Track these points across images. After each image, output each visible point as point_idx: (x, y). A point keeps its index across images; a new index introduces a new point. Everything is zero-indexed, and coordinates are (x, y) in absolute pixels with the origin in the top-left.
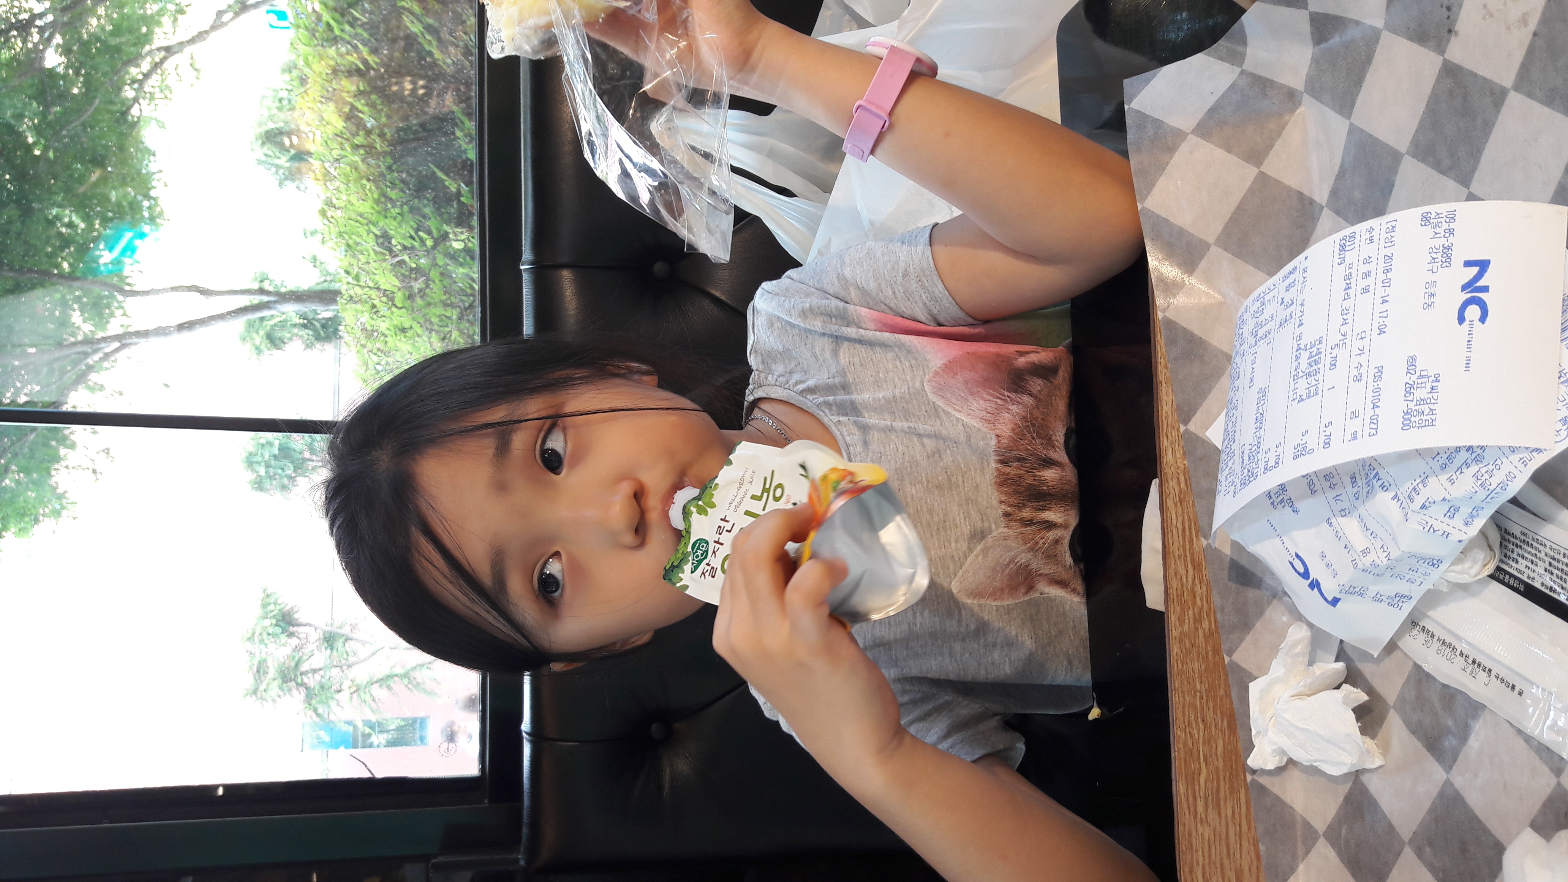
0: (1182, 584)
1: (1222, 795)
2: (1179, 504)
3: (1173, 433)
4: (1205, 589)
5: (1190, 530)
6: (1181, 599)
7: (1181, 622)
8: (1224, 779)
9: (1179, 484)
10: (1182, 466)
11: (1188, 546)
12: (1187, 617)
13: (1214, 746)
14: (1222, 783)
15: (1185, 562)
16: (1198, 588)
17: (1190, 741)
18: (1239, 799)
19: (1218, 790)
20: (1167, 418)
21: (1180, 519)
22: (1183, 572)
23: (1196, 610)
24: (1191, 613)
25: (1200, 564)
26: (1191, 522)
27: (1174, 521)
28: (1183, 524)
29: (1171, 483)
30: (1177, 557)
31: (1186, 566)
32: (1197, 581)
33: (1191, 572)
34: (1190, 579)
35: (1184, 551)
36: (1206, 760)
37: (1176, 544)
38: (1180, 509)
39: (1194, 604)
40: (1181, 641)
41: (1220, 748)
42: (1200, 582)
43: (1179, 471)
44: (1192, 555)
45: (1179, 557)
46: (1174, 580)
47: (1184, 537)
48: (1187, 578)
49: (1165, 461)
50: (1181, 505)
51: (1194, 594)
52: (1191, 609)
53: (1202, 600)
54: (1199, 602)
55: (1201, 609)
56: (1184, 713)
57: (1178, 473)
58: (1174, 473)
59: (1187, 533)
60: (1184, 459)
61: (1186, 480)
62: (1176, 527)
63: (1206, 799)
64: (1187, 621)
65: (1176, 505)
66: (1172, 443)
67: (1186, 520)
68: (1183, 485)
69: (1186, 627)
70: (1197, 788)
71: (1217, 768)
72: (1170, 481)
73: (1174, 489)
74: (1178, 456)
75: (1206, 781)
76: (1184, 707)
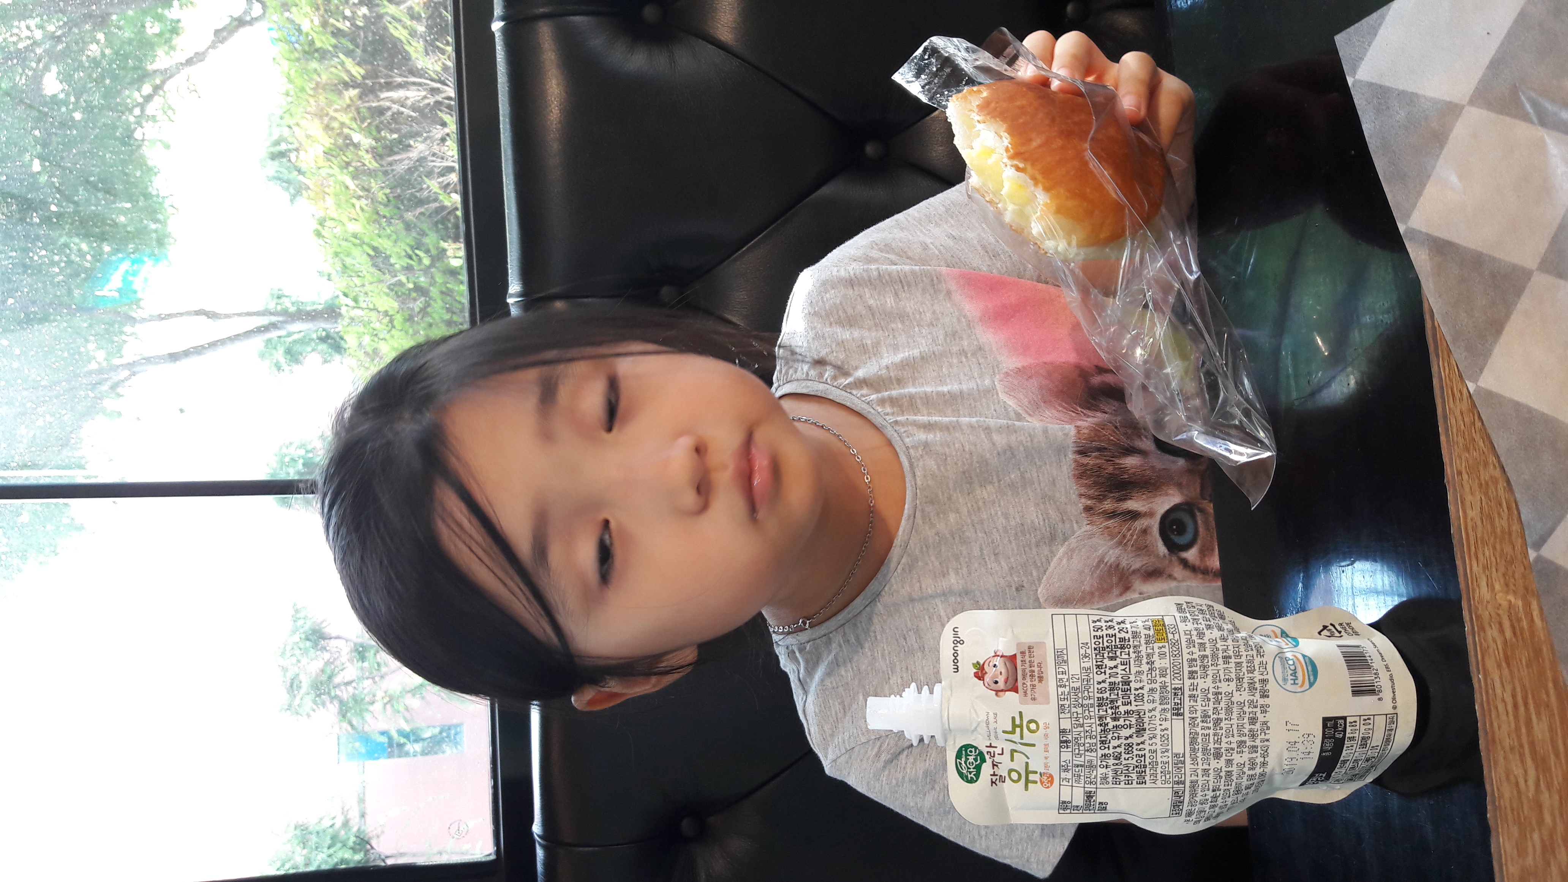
0: (1519, 792)
2: (1504, 665)
3: (1487, 553)
4: (1557, 797)
5: (1526, 704)
6: (1518, 813)
7: (1521, 851)
9: (1502, 631)
10: (1505, 604)
11: (1524, 730)
12: (1529, 843)
15: (1522, 756)
16: (1545, 797)
20: (1474, 529)
21: (1508, 688)
22: (1518, 771)
23: (1545, 833)
24: (1536, 836)
25: (1544, 760)
26: (1526, 692)
27: (1499, 691)
28: (1514, 697)
29: (1489, 632)
30: (1507, 749)
31: (1523, 761)
32: (1543, 786)
33: (1532, 773)
34: (1531, 783)
35: (1519, 737)
37: (1505, 727)
38: (1506, 672)
39: (1541, 821)
42: (1549, 788)
43: (1500, 612)
44: (1532, 744)
45: (1512, 749)
46: (1505, 784)
47: (1516, 717)
48: (1526, 781)
49: (1477, 596)
50: (1508, 665)
51: (1540, 806)
52: (1537, 832)
53: (1553, 815)
54: (1548, 819)
55: (1552, 832)
57: (1498, 615)
58: (1493, 614)
59: (1522, 709)
60: (1507, 593)
61: (1513, 628)
62: (1503, 700)
64: (1530, 850)
65: (1499, 666)
66: (1486, 568)
67: (1518, 689)
68: (1508, 633)
69: (1530, 861)
72: (1487, 628)
73: (1495, 641)
74: (1497, 587)
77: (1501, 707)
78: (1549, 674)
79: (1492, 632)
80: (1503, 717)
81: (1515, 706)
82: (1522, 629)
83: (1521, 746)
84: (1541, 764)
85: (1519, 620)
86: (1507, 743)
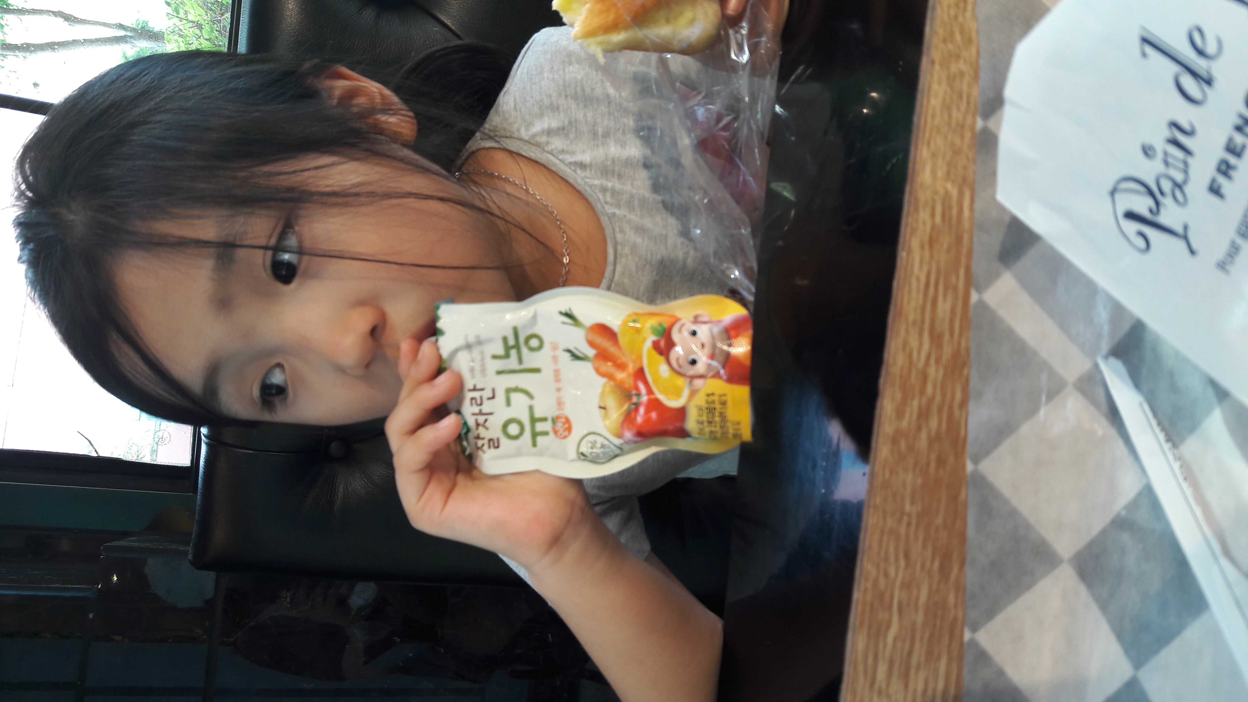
0: (911, 362)
1: (914, 661)
2: (927, 247)
4: (942, 371)
5: (937, 284)
6: (905, 381)
8: (922, 638)
9: (933, 215)
10: (942, 191)
11: (929, 308)
12: (908, 408)
13: (915, 592)
14: (917, 646)
15: (921, 331)
16: (932, 371)
17: (882, 582)
18: (936, 671)
19: (910, 654)
20: (933, 116)
21: (925, 268)
22: (914, 343)
23: (924, 401)
24: (915, 403)
25: (939, 337)
26: (940, 273)
27: (916, 269)
28: (928, 276)
30: (910, 322)
31: (921, 335)
32: (932, 361)
33: (926, 346)
34: (923, 356)
35: (923, 314)
36: (900, 610)
37: (913, 303)
38: (927, 253)
39: (923, 391)
40: (895, 441)
41: (923, 597)
42: (937, 362)
43: (937, 197)
44: (933, 321)
45: (914, 323)
46: (901, 354)
47: (926, 294)
48: (919, 354)
49: (919, 179)
51: (925, 377)
52: (917, 399)
53: (935, 386)
54: (929, 390)
55: (931, 401)
56: (880, 542)
57: (934, 200)
59: (932, 288)
60: (947, 180)
62: (918, 279)
63: (891, 663)
64: (907, 415)
65: (922, 247)
66: (934, 155)
67: (933, 271)
68: (938, 219)
69: (905, 423)
70: (881, 646)
71: (914, 624)
73: (924, 223)
74: (940, 174)
75: (895, 639)
76: (882, 533)
77: (914, 283)
78: (963, 261)
79: (924, 215)
80: (914, 294)
81: (927, 285)
82: (950, 218)
83: (923, 321)
84: (936, 339)
85: (950, 207)
86: (911, 317)
